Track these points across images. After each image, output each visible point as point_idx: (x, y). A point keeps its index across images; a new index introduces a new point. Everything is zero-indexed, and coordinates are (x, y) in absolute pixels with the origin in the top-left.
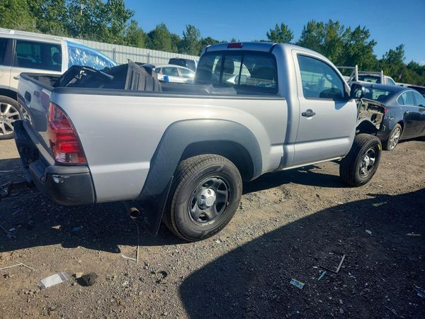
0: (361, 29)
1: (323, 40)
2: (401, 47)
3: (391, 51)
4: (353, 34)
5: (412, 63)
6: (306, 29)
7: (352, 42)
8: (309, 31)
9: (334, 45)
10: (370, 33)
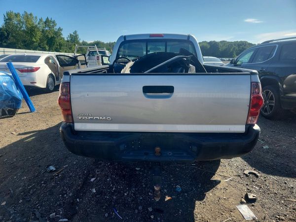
0: (50, 19)
1: (24, 26)
2: (75, 32)
3: (71, 35)
4: (45, 23)
5: (83, 41)
6: (7, 18)
7: (46, 28)
8: (10, 19)
9: (34, 31)
10: (56, 22)
